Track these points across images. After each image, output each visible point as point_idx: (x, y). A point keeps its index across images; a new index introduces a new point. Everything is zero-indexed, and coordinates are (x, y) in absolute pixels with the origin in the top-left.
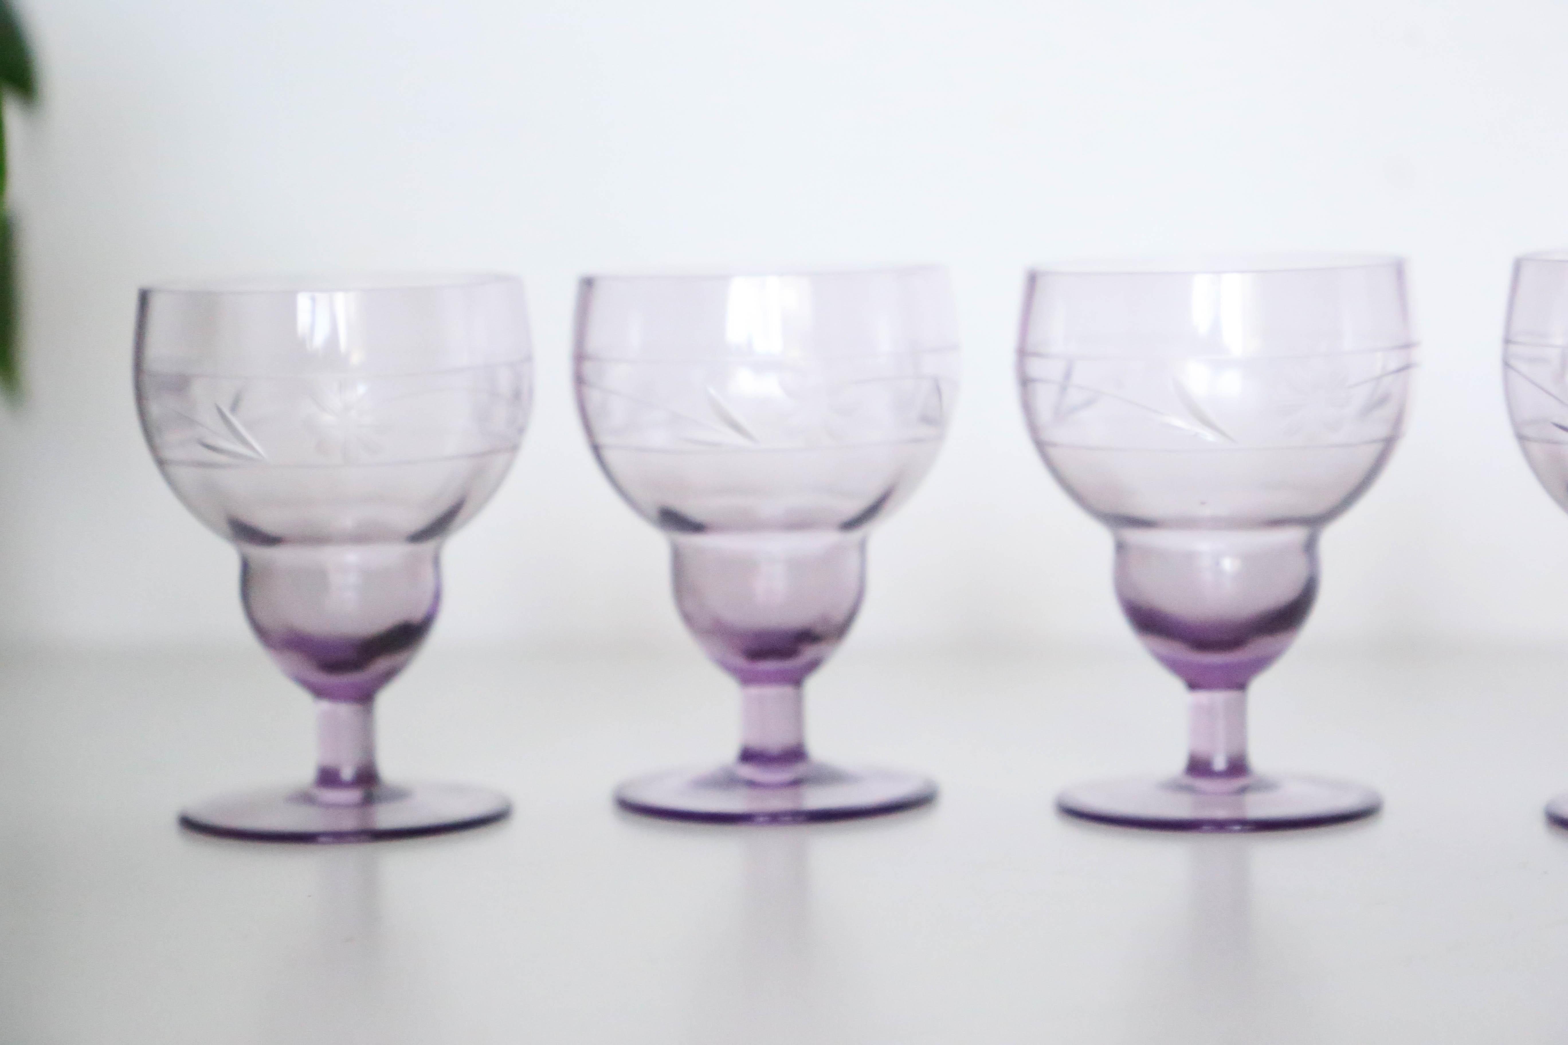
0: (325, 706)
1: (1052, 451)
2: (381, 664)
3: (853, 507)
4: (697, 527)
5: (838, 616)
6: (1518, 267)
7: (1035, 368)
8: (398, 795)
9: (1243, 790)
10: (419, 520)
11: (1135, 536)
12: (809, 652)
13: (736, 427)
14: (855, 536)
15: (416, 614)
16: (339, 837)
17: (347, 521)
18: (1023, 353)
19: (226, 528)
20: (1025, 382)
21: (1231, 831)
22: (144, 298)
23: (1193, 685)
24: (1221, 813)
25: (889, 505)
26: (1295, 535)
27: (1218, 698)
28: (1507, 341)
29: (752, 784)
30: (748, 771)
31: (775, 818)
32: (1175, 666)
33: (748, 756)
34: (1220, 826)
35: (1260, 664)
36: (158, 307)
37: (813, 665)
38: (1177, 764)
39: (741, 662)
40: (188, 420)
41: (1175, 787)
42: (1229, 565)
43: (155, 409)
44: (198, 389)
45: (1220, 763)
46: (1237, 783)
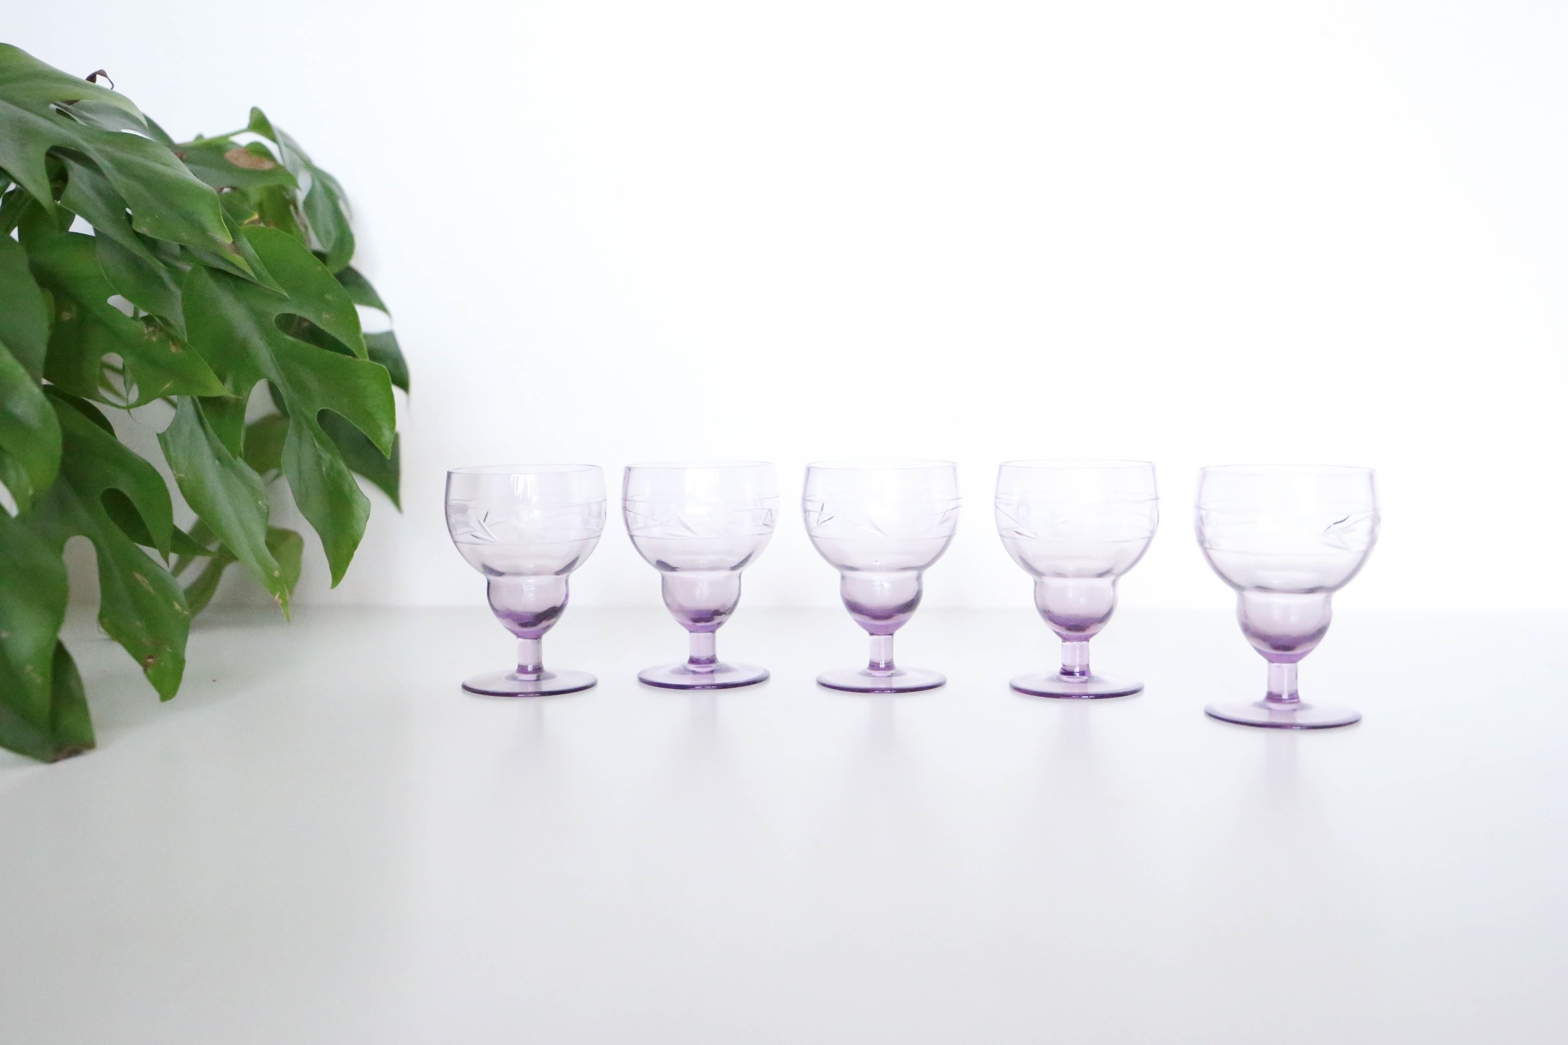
0: (521, 640)
1: (815, 539)
2: (544, 624)
3: (736, 561)
4: (673, 569)
5: (730, 604)
6: (1001, 467)
7: (809, 506)
8: (551, 677)
9: (892, 676)
10: (560, 566)
11: (849, 574)
12: (718, 619)
13: (688, 528)
14: (737, 572)
15: (558, 604)
16: (527, 694)
17: (530, 565)
18: (805, 500)
19: (482, 570)
20: (806, 511)
21: (885, 693)
22: (449, 475)
23: (872, 634)
24: (882, 686)
25: (751, 559)
26: (913, 574)
27: (881, 639)
28: (996, 498)
29: (694, 672)
30: (692, 667)
31: (703, 687)
32: (865, 626)
33: (692, 661)
34: (882, 691)
35: (898, 625)
36: (454, 478)
37: (719, 624)
38: (865, 664)
39: (691, 623)
40: (467, 524)
41: (864, 675)
42: (887, 585)
43: (452, 520)
44: (470, 511)
45: (882, 665)
46: (890, 673)
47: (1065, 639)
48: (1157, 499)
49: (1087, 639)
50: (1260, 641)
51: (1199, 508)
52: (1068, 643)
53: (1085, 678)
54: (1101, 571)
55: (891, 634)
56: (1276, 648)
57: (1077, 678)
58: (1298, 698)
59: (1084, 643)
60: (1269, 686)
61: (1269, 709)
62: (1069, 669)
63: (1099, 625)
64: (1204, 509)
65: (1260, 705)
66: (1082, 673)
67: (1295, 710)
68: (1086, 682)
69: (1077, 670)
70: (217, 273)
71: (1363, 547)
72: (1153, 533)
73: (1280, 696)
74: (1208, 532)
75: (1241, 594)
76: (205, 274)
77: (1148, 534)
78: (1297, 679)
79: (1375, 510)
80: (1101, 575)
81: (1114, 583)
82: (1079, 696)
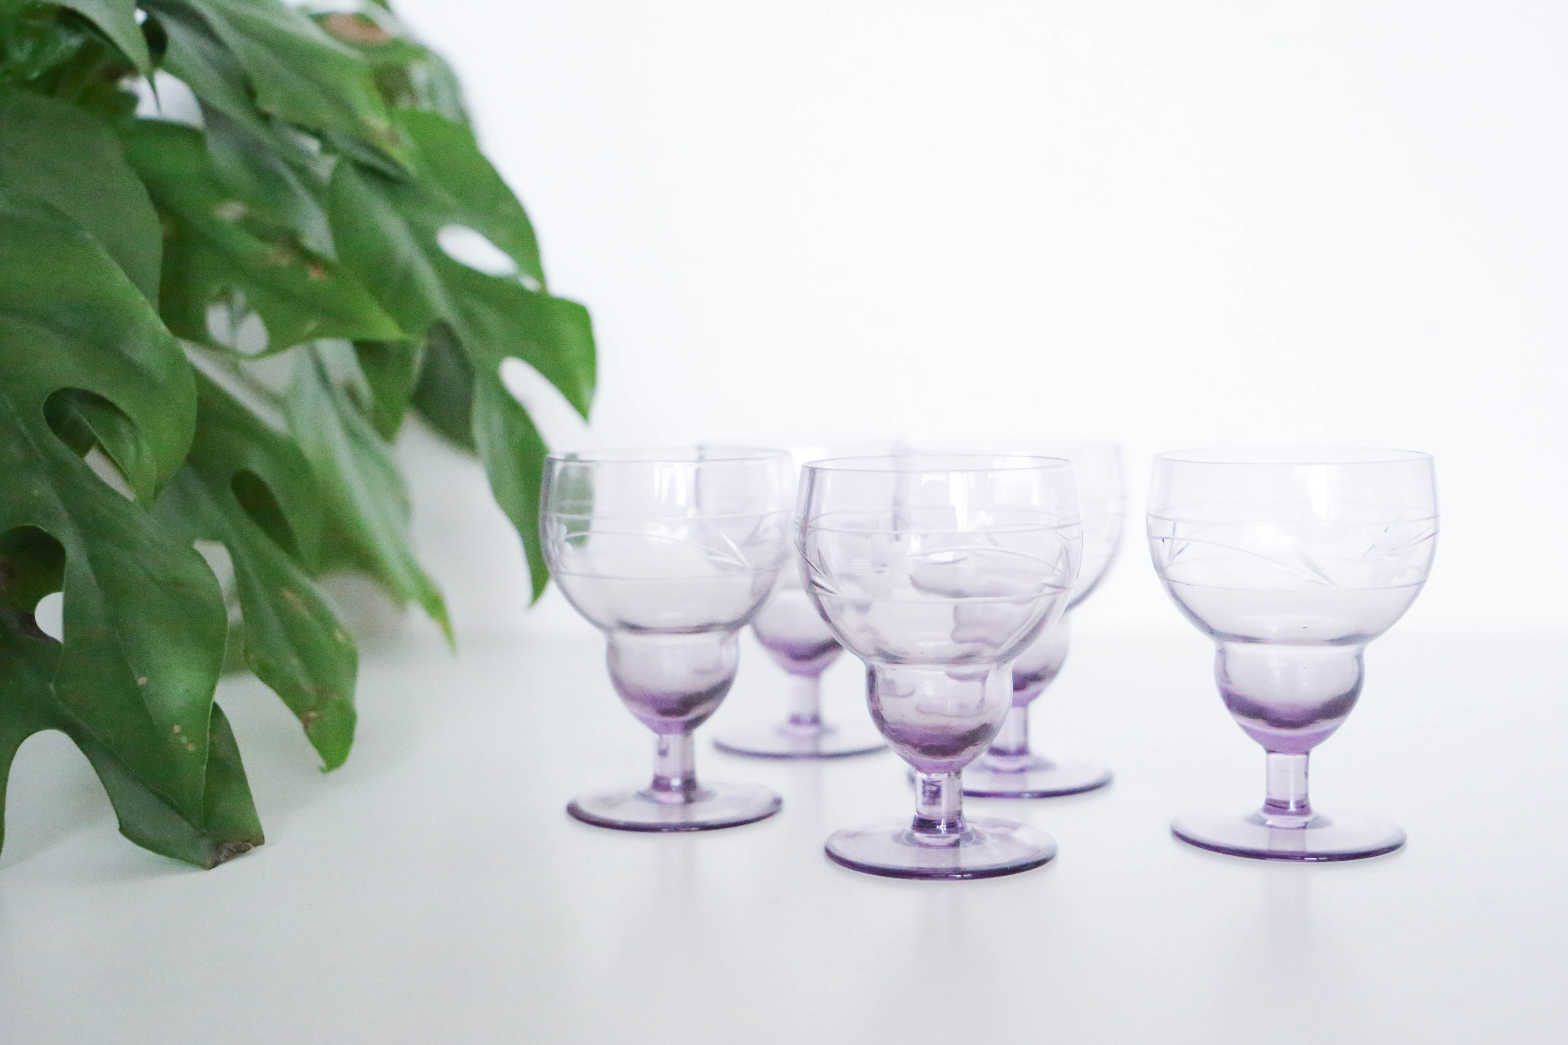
55: (1307, 753)
70: (369, 172)
76: (350, 170)
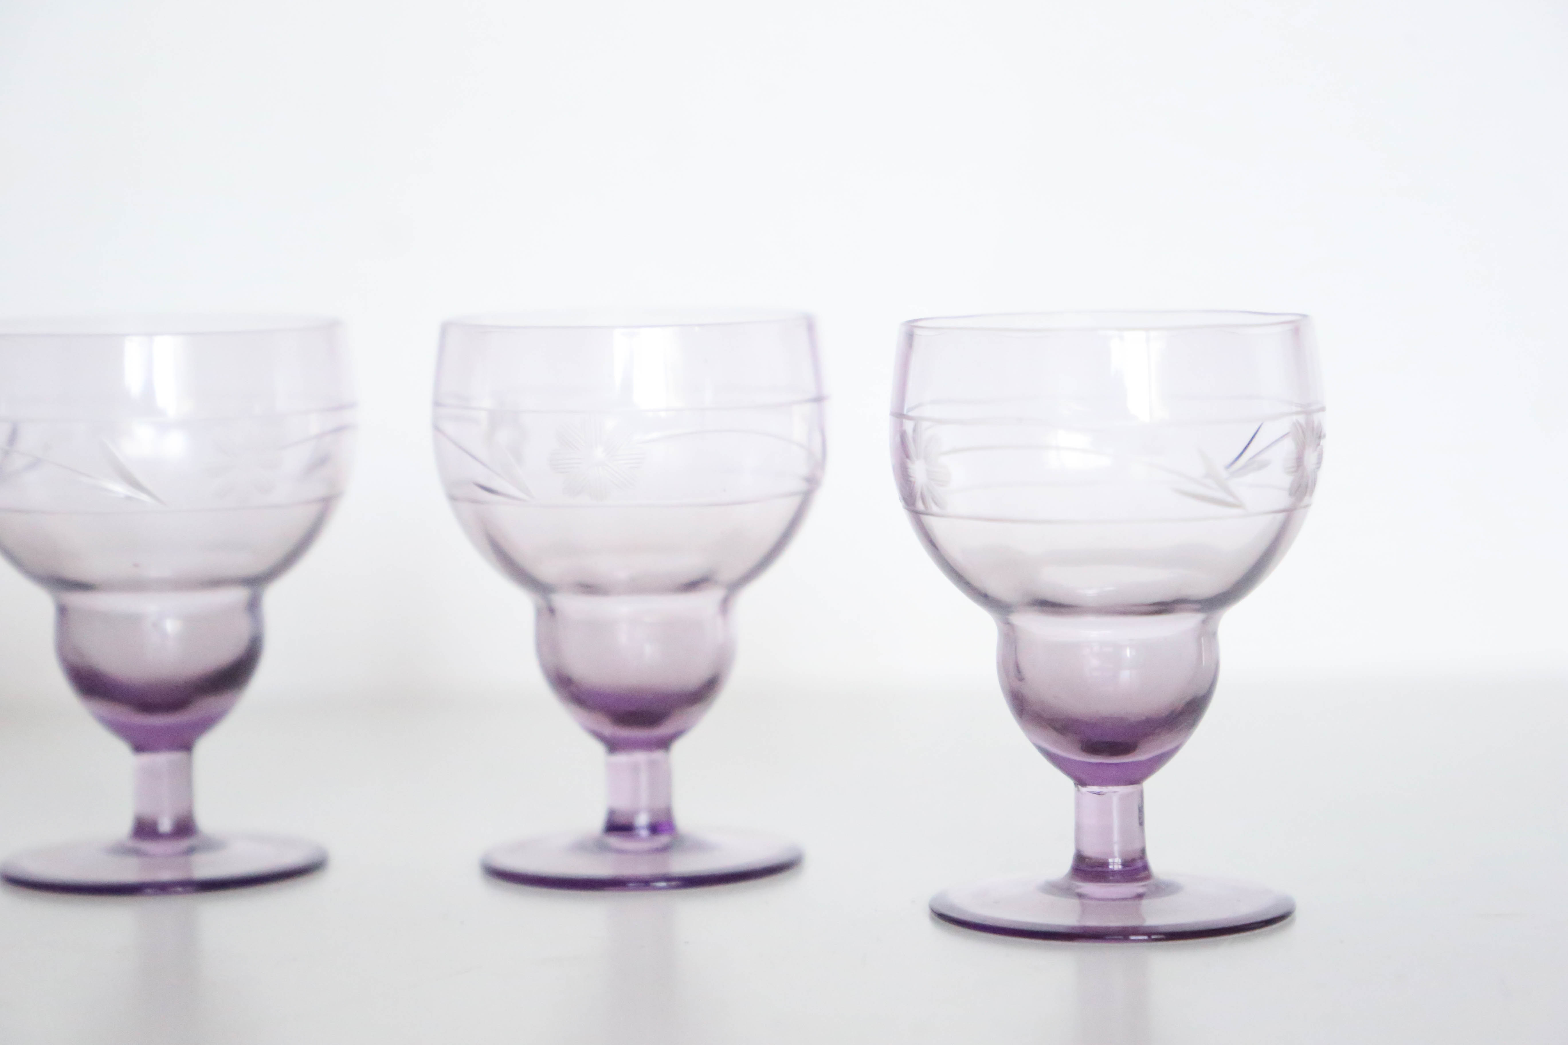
6: (445, 329)
9: (191, 851)
11: (77, 600)
23: (139, 747)
24: (165, 876)
27: (162, 760)
28: (436, 404)
32: (120, 729)
34: (162, 888)
35: (206, 724)
38: (123, 827)
41: (121, 850)
42: (171, 626)
45: (165, 825)
46: (184, 844)
47: (613, 746)
48: (819, 399)
49: (664, 744)
50: (1054, 734)
51: (900, 415)
52: (623, 759)
53: (663, 839)
54: (694, 575)
56: (1092, 747)
57: (643, 841)
58: (1146, 868)
59: (658, 755)
60: (1077, 840)
61: (1080, 896)
62: (622, 820)
63: (695, 709)
64: (910, 418)
65: (1054, 889)
66: (655, 829)
67: (1140, 896)
68: (665, 849)
69: (642, 820)
71: (1282, 500)
72: (812, 483)
73: (1105, 864)
74: (918, 471)
75: (1008, 623)
77: (801, 486)
78: (1141, 823)
79: (1309, 410)
80: (692, 585)
81: (725, 605)
82: (645, 883)
